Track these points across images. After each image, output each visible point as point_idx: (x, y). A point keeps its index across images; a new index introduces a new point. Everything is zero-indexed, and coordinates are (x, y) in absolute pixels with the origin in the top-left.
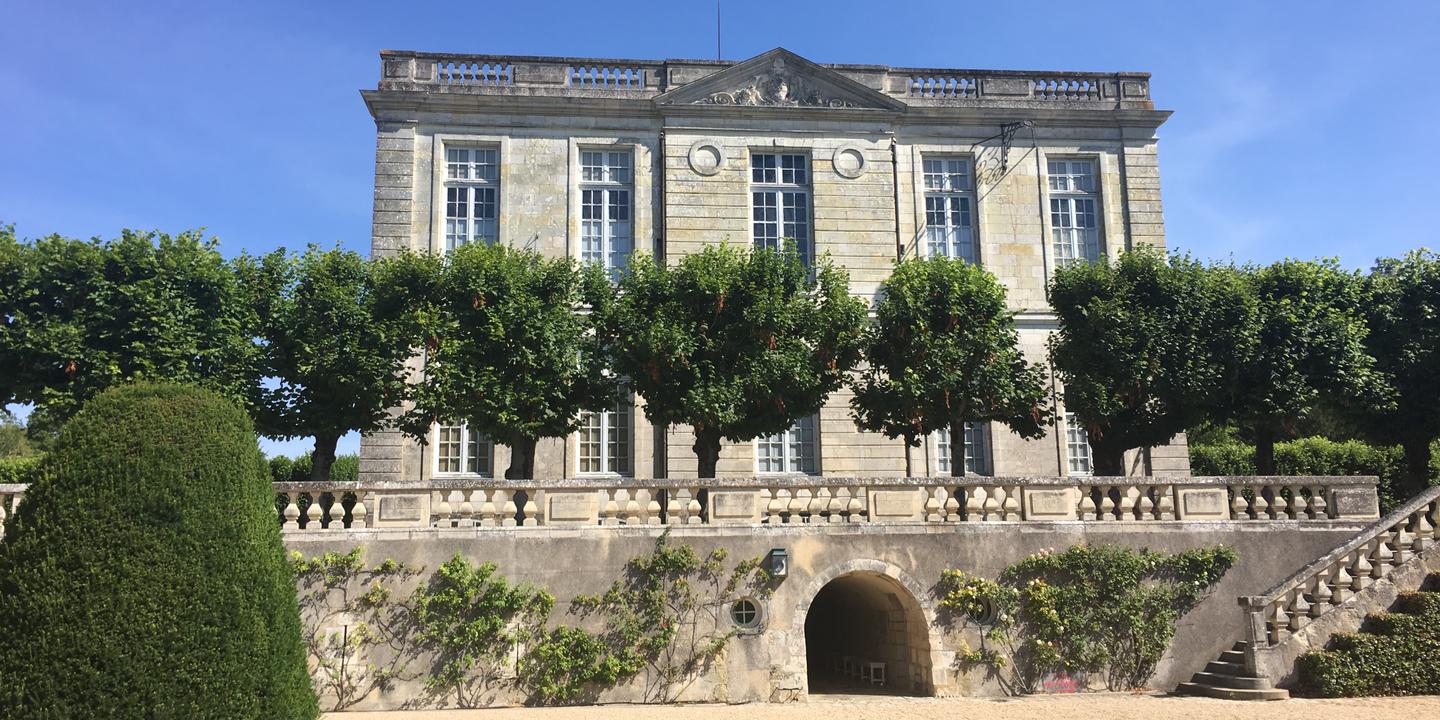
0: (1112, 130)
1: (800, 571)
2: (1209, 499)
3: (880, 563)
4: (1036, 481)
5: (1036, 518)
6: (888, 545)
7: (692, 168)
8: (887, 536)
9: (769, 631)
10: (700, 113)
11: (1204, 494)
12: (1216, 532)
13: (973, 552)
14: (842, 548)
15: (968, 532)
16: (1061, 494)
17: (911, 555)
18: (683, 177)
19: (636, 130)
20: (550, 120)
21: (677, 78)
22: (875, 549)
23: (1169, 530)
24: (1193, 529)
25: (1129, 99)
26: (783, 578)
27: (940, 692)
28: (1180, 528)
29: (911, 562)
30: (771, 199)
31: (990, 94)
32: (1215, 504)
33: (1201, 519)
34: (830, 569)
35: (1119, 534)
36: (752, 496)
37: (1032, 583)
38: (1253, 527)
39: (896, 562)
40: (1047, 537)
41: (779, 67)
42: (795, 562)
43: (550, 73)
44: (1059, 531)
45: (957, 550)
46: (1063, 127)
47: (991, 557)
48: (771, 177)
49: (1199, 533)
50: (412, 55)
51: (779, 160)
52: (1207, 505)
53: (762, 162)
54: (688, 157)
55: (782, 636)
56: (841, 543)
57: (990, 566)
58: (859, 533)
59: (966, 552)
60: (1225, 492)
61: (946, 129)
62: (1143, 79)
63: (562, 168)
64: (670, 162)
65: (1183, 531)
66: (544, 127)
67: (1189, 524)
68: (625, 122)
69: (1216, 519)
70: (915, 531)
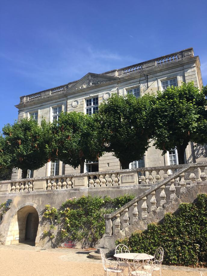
0: (181, 67)
1: (14, 207)
2: (130, 177)
3: (33, 203)
4: (76, 175)
5: (76, 187)
6: (36, 197)
7: (72, 107)
8: (36, 195)
9: (3, 223)
10: (74, 93)
11: (128, 175)
12: (132, 189)
13: (56, 199)
14: (25, 199)
15: (56, 193)
16: (83, 179)
17: (40, 200)
18: (71, 109)
19: (63, 101)
20: (47, 103)
21: (70, 86)
22: (32, 199)
23: (115, 189)
24: (123, 189)
25: (186, 57)
26: (10, 208)
27: (36, 245)
28: (119, 188)
29: (40, 203)
30: (90, 109)
31: (144, 68)
32: (132, 179)
33: (127, 185)
34: (21, 205)
35: (99, 191)
36: (8, 185)
37: (66, 209)
38: (145, 186)
39: (36, 203)
40: (77, 193)
41: (90, 78)
42: (14, 203)
43: (47, 93)
44: (81, 191)
45: (52, 198)
46: (165, 71)
47: (60, 201)
48: (90, 104)
49: (126, 190)
50: (24, 97)
51: (92, 100)
52: (129, 179)
53: (88, 102)
54: (72, 104)
55: (5, 225)
56: (25, 197)
57: (59, 203)
58: (30, 194)
59: (54, 199)
60: (136, 175)
61: (132, 81)
62: (190, 50)
63: (48, 113)
64: (68, 106)
65: (120, 189)
66: (46, 105)
67: (122, 187)
68: (60, 100)
69: (132, 184)
70: (43, 193)
